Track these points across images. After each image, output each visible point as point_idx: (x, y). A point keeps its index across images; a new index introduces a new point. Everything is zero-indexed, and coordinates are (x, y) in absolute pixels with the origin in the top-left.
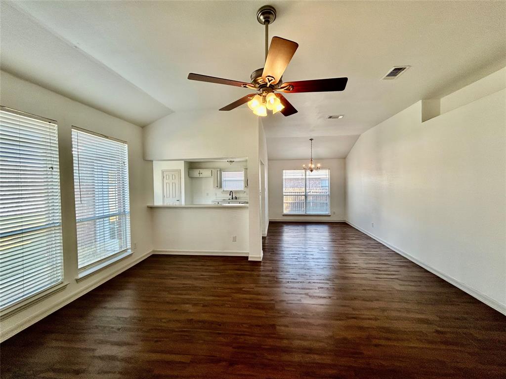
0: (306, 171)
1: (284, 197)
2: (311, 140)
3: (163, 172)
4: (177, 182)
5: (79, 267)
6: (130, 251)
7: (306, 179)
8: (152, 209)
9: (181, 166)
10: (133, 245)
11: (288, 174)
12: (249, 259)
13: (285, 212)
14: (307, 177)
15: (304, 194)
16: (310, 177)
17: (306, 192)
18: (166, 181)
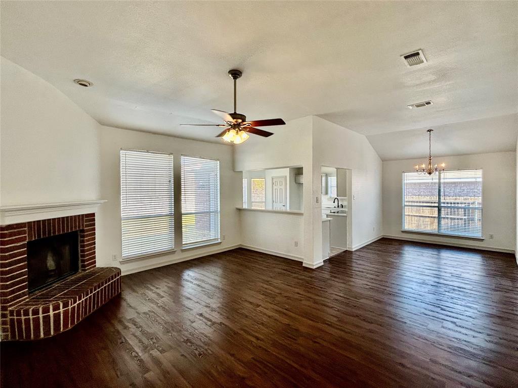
0: (440, 173)
1: (406, 207)
2: (430, 131)
3: (273, 179)
4: (283, 187)
5: (183, 243)
6: (219, 240)
7: (440, 184)
8: (240, 210)
9: (286, 172)
10: (223, 237)
11: (411, 178)
12: (304, 265)
13: (407, 227)
14: (442, 181)
15: (437, 205)
16: (446, 181)
17: (439, 202)
18: (275, 187)
